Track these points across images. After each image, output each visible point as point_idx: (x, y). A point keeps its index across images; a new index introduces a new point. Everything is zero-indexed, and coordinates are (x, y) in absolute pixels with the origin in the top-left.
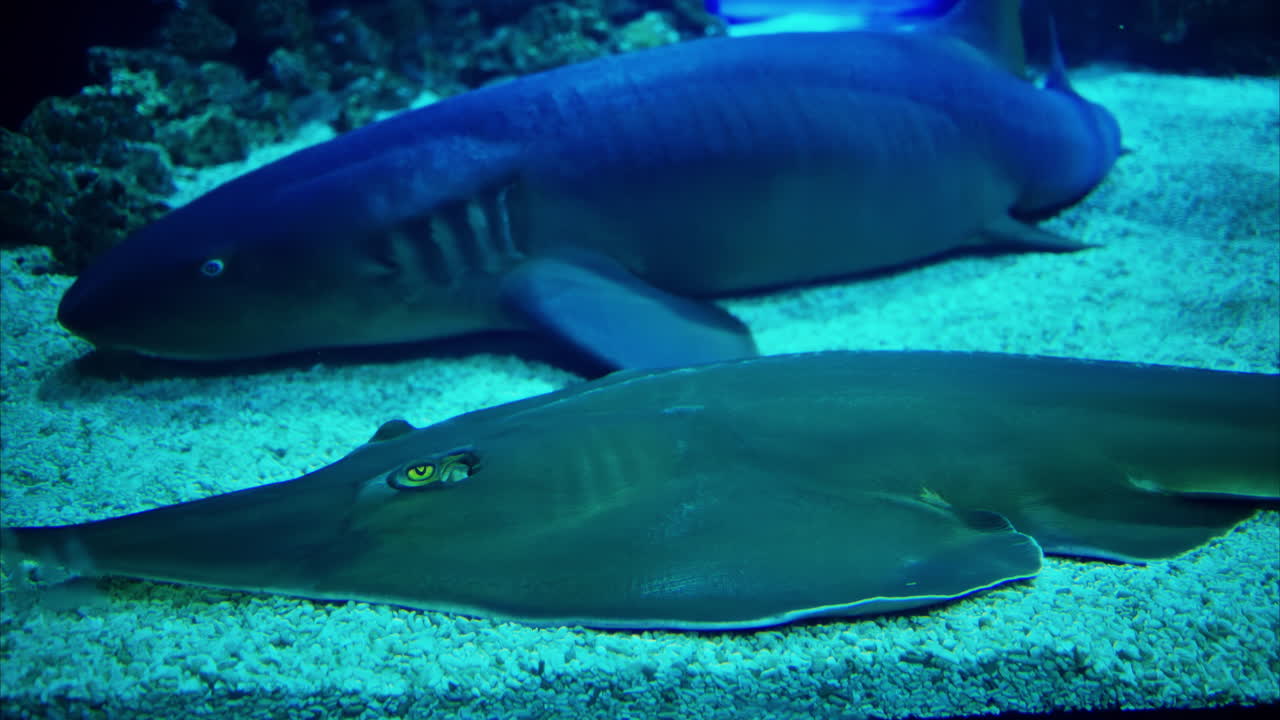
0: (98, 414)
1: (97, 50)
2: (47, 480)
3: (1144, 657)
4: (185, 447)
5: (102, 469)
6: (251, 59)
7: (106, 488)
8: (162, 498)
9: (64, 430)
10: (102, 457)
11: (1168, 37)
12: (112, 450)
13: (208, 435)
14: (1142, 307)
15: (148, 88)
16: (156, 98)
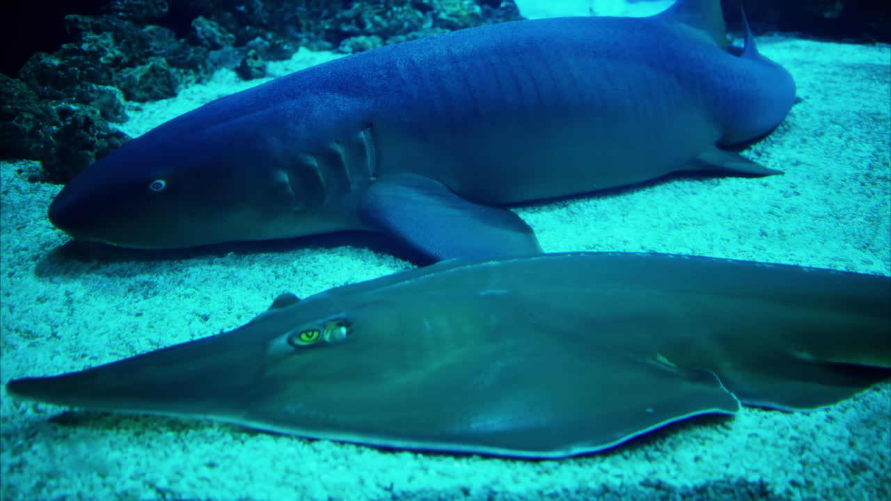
0: (77, 287)
1: (71, 17)
2: (42, 336)
3: (809, 484)
4: (139, 312)
5: (81, 328)
6: (180, 23)
7: (83, 343)
8: (123, 350)
9: (54, 299)
10: (81, 319)
11: (827, 15)
12: (87, 314)
13: (154, 304)
14: (809, 219)
15: (107, 45)
16: (113, 52)
